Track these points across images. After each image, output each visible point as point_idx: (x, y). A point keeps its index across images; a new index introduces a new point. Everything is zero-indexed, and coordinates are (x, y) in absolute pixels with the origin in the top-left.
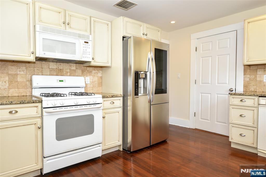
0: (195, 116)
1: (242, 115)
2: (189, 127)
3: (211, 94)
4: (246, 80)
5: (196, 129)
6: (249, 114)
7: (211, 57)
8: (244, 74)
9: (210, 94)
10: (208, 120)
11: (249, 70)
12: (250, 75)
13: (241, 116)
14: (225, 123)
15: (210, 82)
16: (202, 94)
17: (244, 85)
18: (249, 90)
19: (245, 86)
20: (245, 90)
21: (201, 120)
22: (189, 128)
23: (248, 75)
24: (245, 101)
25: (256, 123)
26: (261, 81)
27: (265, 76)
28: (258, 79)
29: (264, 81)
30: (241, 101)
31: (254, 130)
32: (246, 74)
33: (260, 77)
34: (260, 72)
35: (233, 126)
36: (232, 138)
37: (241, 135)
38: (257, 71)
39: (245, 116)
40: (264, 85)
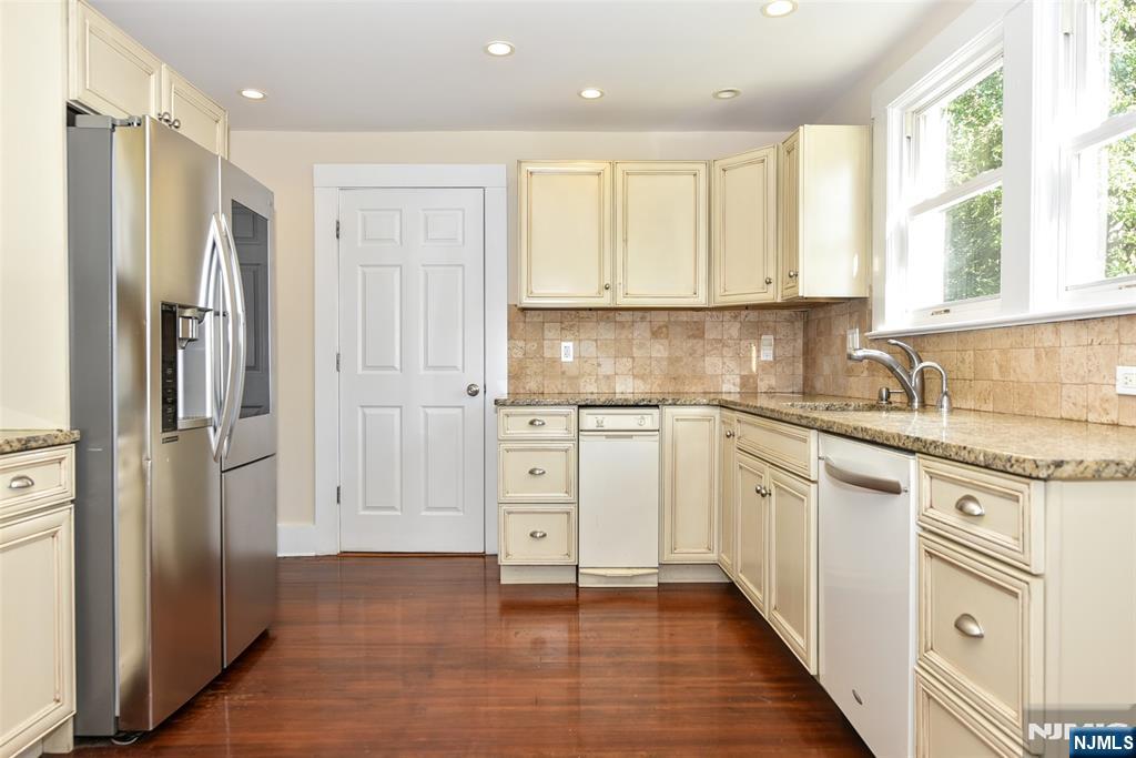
0: (338, 501)
1: (535, 469)
2: (313, 554)
3: (400, 407)
4: (514, 356)
5: (344, 555)
6: (554, 465)
7: (399, 269)
8: (510, 338)
9: (398, 410)
10: (393, 508)
11: (521, 325)
12: (524, 340)
13: (532, 472)
14: (455, 509)
15: (397, 366)
16: (367, 411)
17: (509, 372)
18: (524, 388)
19: (514, 376)
20: (512, 388)
21: (367, 513)
22: (316, 556)
23: (519, 340)
24: (543, 424)
25: (573, 490)
26: (555, 361)
27: (564, 344)
28: (547, 354)
29: (564, 359)
30: (532, 423)
31: (568, 513)
32: (516, 336)
33: (552, 348)
34: (551, 333)
35: (509, 513)
36: (507, 555)
37: (533, 535)
38: (543, 329)
39: (544, 472)
40: (563, 373)
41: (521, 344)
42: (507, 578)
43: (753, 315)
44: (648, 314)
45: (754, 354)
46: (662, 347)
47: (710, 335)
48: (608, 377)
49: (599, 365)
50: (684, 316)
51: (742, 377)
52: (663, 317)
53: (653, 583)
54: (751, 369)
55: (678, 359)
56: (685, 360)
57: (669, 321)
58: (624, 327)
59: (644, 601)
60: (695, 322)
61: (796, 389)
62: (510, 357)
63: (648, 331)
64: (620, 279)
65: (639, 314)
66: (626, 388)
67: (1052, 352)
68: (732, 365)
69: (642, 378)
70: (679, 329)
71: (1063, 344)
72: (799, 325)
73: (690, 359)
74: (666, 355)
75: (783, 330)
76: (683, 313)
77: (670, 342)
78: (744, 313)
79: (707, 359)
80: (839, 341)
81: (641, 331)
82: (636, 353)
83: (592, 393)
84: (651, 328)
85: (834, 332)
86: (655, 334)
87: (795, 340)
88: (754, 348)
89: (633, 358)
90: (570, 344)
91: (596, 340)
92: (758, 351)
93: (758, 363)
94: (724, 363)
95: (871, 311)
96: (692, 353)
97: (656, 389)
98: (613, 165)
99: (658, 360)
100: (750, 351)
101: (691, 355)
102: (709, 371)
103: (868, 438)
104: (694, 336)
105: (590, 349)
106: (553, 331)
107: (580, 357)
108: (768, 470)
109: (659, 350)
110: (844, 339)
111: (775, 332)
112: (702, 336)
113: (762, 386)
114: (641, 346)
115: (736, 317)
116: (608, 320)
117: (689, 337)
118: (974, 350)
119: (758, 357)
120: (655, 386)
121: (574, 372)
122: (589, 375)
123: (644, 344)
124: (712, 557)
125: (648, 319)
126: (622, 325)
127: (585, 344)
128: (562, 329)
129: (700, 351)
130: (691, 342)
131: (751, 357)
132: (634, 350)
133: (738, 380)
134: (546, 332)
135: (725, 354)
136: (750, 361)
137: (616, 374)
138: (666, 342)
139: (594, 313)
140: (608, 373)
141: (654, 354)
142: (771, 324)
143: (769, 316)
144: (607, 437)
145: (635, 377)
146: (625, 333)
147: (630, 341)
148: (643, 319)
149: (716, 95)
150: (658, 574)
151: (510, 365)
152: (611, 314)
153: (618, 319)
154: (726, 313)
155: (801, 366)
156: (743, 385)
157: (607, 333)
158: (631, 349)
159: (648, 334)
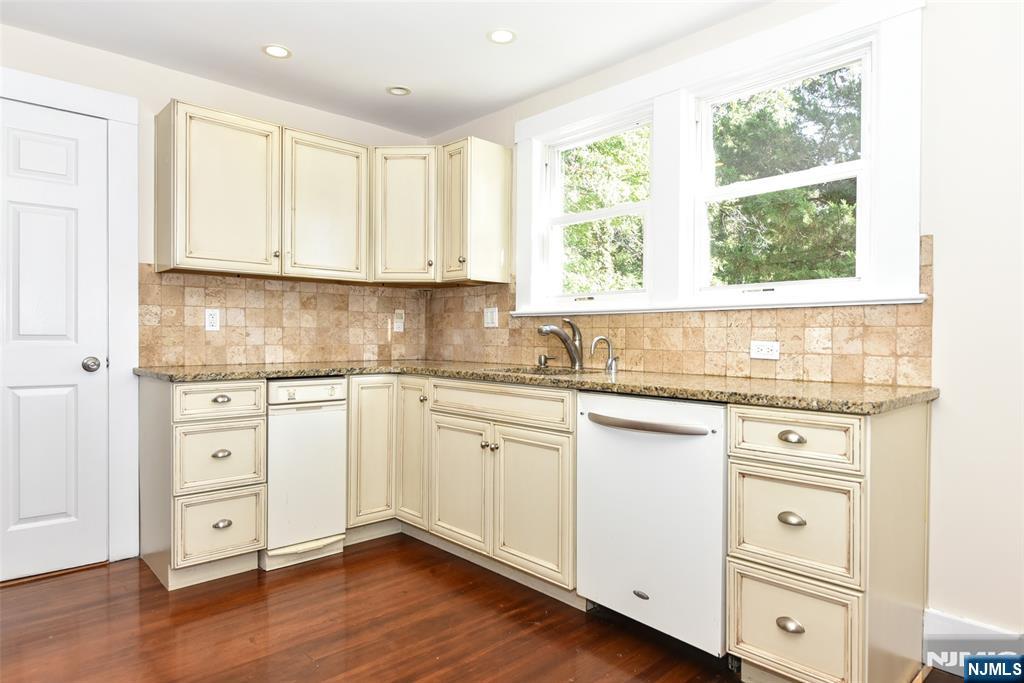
1: (218, 452)
4: (147, 323)
6: (241, 444)
8: (142, 302)
11: (156, 288)
12: (160, 306)
13: (215, 456)
14: (65, 514)
17: (141, 342)
18: (160, 361)
19: (146, 347)
20: (144, 359)
23: (153, 305)
24: (229, 400)
25: (263, 470)
26: (197, 330)
27: (208, 311)
28: (188, 322)
29: (208, 328)
30: (215, 400)
31: (257, 495)
32: (149, 300)
33: (195, 315)
34: (193, 298)
35: (187, 506)
36: (185, 555)
37: (216, 526)
38: (183, 293)
39: (229, 454)
40: (208, 343)
41: (156, 309)
42: (174, 584)
43: (388, 291)
44: (298, 285)
45: (389, 327)
46: (310, 318)
47: (353, 307)
48: (257, 348)
49: (248, 335)
50: (331, 289)
51: (379, 347)
52: (311, 289)
53: (339, 549)
54: (386, 339)
55: (327, 330)
56: (332, 331)
57: (317, 292)
58: (273, 296)
59: (332, 569)
60: (341, 295)
61: (420, 357)
62: (142, 325)
63: (298, 302)
64: (287, 248)
65: (290, 284)
66: (277, 357)
67: (697, 331)
68: (371, 335)
69: (292, 349)
70: (326, 301)
71: (707, 325)
72: (422, 301)
73: (337, 329)
74: (314, 325)
75: (411, 305)
76: (330, 285)
77: (318, 313)
78: (381, 289)
79: (351, 329)
80: (472, 318)
81: (291, 302)
82: (286, 322)
83: (240, 364)
84: (301, 299)
85: (467, 308)
86: (304, 305)
87: (419, 315)
88: (389, 321)
89: (283, 328)
90: (217, 311)
91: (245, 309)
92: (392, 323)
93: (392, 333)
94: (365, 334)
95: (514, 295)
96: (338, 324)
97: (305, 359)
98: (282, 130)
99: (307, 330)
100: (387, 323)
101: (337, 325)
102: (352, 340)
103: (666, 395)
104: (339, 308)
105: (237, 317)
106: (195, 297)
107: (226, 326)
108: (488, 428)
109: (308, 320)
110: (480, 315)
111: (405, 308)
112: (347, 309)
113: (395, 355)
114: (291, 316)
115: (374, 292)
116: (257, 288)
117: (335, 309)
118: (626, 328)
119: (392, 328)
120: (304, 356)
121: (219, 342)
122: (238, 345)
123: (294, 314)
124: (389, 513)
125: (298, 290)
126: (272, 294)
127: (231, 312)
128: (207, 295)
129: (345, 323)
130: (337, 314)
131: (387, 329)
132: (285, 320)
133: (376, 350)
134: (187, 297)
135: (365, 325)
136: (387, 331)
137: (266, 344)
138: (315, 313)
139: (243, 280)
140: (259, 343)
141: (304, 324)
142: (402, 300)
143: (400, 293)
144: (298, 409)
145: (285, 347)
146: (275, 303)
147: (280, 311)
148: (293, 289)
149: (389, 90)
150: (344, 539)
151: (141, 335)
152: (261, 282)
153: (268, 288)
154: (367, 288)
155: (424, 336)
156: (380, 354)
157: (256, 301)
158: (281, 319)
159: (297, 305)
